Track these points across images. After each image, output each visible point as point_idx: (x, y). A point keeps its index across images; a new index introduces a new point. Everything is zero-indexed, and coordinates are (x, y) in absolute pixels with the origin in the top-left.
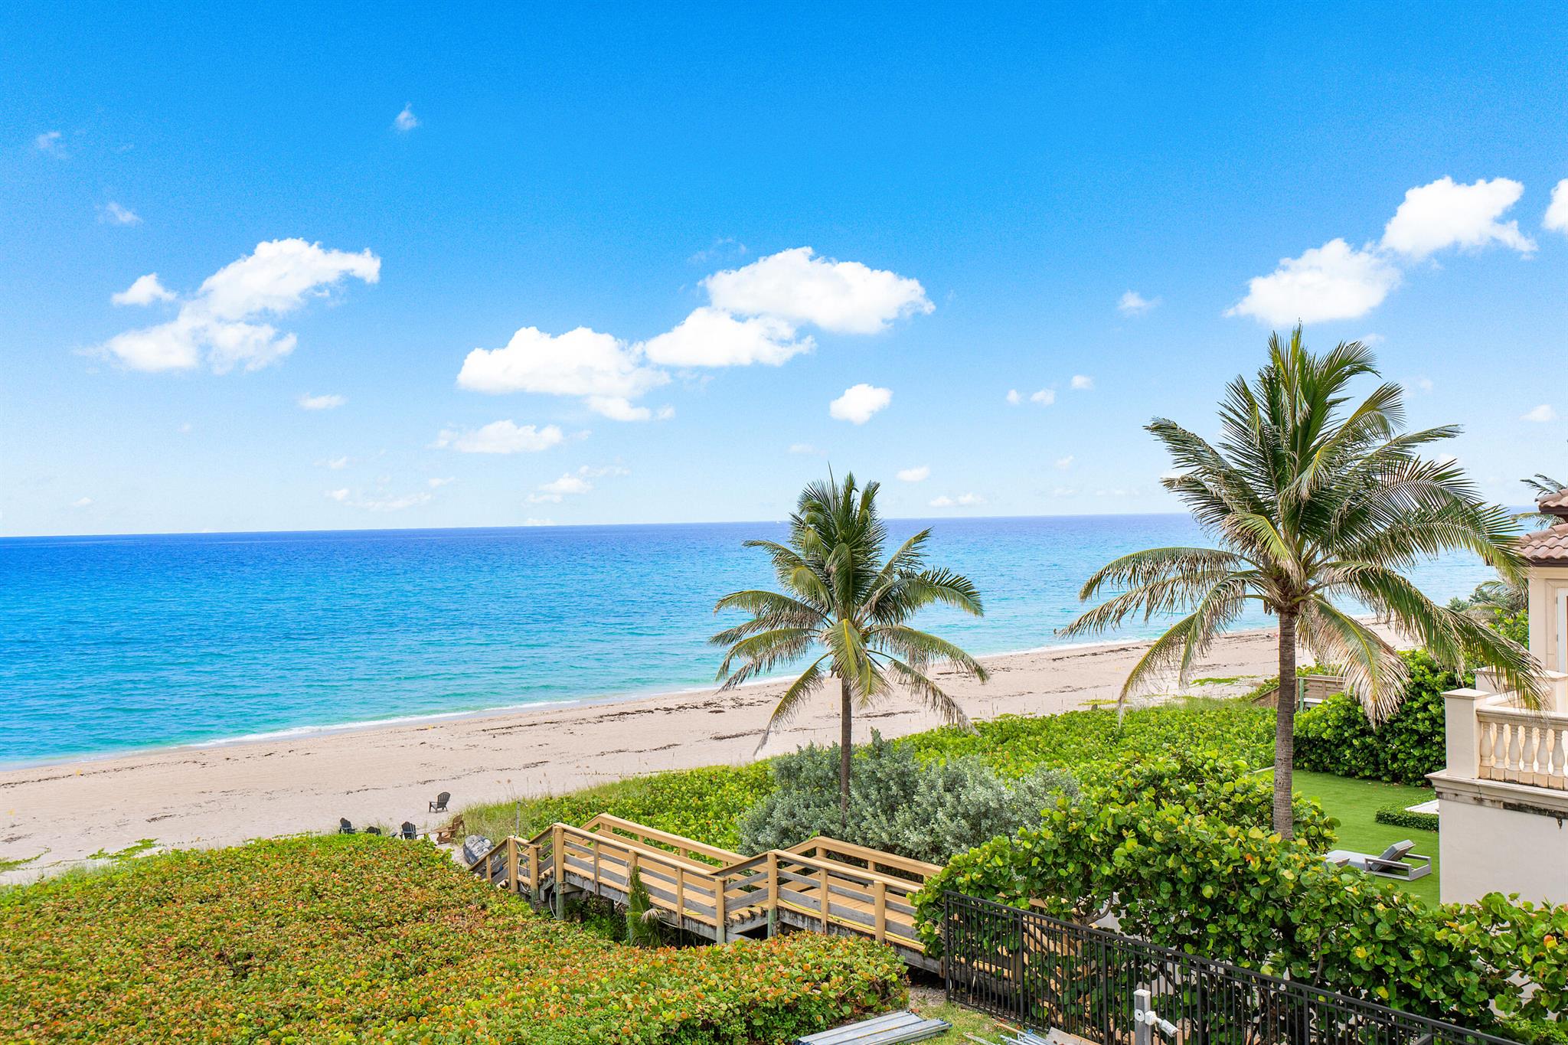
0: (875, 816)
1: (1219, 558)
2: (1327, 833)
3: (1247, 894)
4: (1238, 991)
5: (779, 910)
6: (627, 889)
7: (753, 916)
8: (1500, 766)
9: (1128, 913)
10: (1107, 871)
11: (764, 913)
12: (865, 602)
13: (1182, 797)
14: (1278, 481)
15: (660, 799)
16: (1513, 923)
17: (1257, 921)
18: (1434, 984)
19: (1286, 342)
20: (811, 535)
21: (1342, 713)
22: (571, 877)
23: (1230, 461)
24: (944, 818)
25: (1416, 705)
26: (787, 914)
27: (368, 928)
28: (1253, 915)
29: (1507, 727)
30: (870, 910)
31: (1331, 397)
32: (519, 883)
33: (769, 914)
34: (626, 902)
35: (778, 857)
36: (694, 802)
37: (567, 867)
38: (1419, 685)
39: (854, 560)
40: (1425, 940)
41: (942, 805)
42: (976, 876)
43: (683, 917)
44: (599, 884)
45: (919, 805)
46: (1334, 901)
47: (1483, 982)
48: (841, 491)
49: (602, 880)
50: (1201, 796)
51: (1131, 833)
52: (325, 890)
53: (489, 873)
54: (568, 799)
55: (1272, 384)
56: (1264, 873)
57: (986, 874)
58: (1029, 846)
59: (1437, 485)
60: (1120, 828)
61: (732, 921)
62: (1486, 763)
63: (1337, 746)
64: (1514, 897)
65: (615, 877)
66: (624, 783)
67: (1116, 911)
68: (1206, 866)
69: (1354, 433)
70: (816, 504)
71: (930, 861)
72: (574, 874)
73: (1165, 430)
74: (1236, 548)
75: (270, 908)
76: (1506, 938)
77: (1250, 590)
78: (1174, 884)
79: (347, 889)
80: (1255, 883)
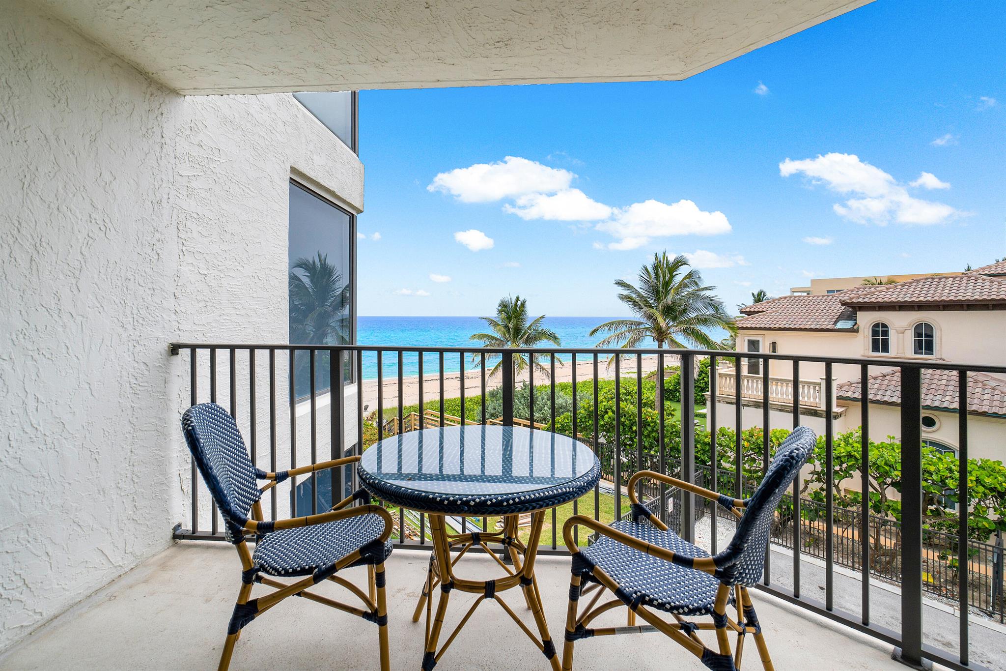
0: (524, 408)
1: (640, 323)
2: (673, 413)
3: (647, 429)
4: (643, 461)
8: (726, 391)
9: (608, 437)
10: (602, 423)
12: (521, 338)
13: (626, 400)
14: (658, 300)
16: (728, 436)
17: (650, 437)
18: (704, 455)
19: (660, 255)
20: (504, 315)
21: (676, 381)
23: (643, 293)
25: (700, 378)
28: (648, 436)
29: (728, 378)
31: (675, 273)
35: (491, 422)
37: (415, 427)
38: (701, 371)
39: (517, 324)
40: (702, 442)
41: (547, 405)
45: (538, 405)
46: (674, 430)
47: (719, 454)
48: (513, 302)
50: (632, 401)
51: (610, 411)
53: (387, 430)
54: (412, 406)
55: (656, 268)
56: (652, 422)
57: (562, 425)
59: (710, 302)
60: (606, 409)
62: (721, 389)
63: (675, 392)
64: (729, 429)
66: (431, 402)
67: (604, 436)
68: (634, 421)
69: (683, 285)
70: (504, 306)
71: (542, 423)
73: (621, 283)
74: (644, 320)
76: (727, 440)
77: (648, 333)
78: (624, 426)
80: (649, 425)
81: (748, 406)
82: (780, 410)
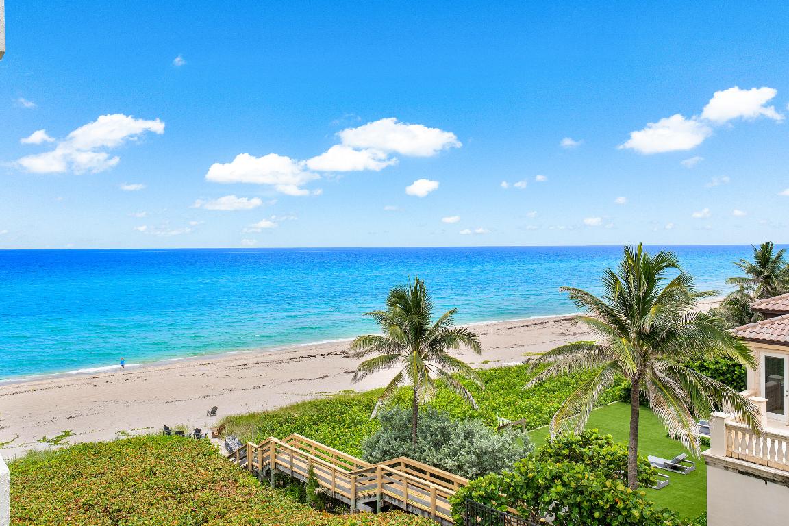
0: (430, 449)
3: (616, 519)
5: (382, 494)
6: (307, 475)
7: (370, 496)
8: (737, 451)
10: (547, 498)
11: (375, 495)
12: (425, 342)
15: (321, 415)
22: (279, 466)
24: (465, 454)
26: (387, 497)
27: (178, 493)
29: (740, 433)
30: (428, 499)
32: (253, 466)
33: (378, 496)
34: (306, 481)
35: (383, 469)
36: (338, 418)
37: (277, 461)
39: (419, 322)
41: (464, 447)
42: (482, 493)
43: (335, 492)
44: (293, 471)
45: (452, 446)
49: (295, 469)
51: (559, 480)
52: (157, 470)
53: (238, 458)
54: (276, 415)
56: (625, 510)
57: (486, 492)
58: (508, 481)
60: (553, 477)
61: (359, 497)
62: (730, 449)
65: (301, 468)
71: (457, 475)
72: (281, 465)
75: (130, 481)
78: (581, 511)
79: (168, 470)
80: (620, 514)
81: (774, 481)
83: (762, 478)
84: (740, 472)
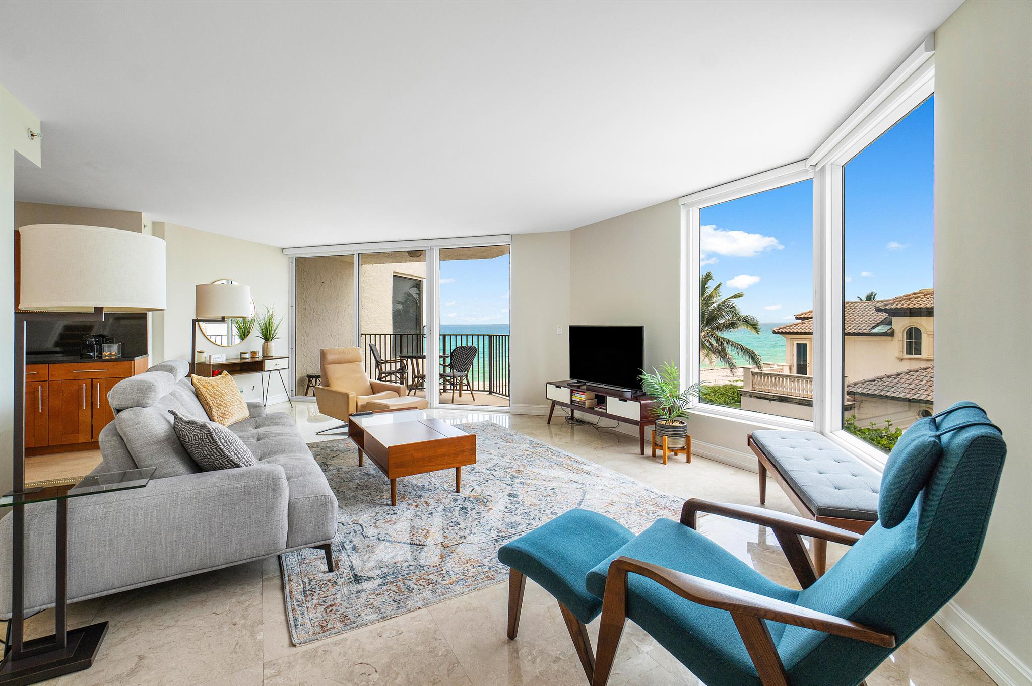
8: (757, 387)
62: (754, 386)
81: (774, 400)
82: (800, 404)
83: (768, 399)
84: (758, 397)
